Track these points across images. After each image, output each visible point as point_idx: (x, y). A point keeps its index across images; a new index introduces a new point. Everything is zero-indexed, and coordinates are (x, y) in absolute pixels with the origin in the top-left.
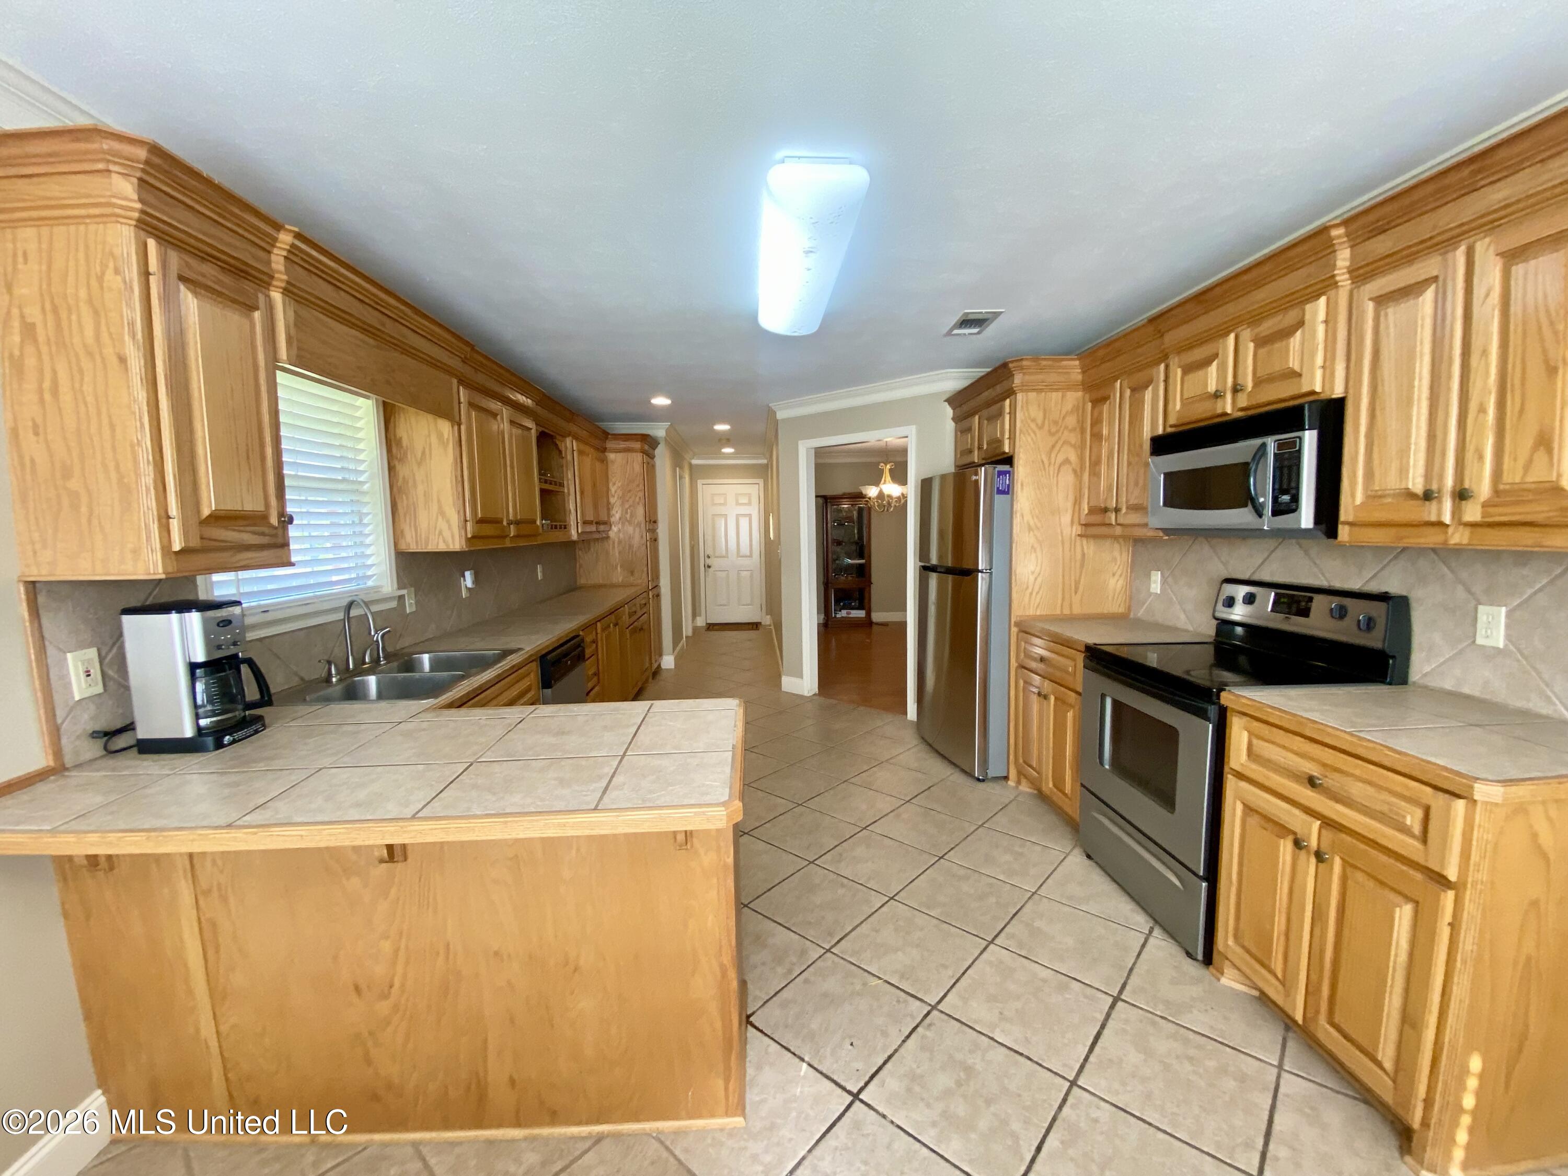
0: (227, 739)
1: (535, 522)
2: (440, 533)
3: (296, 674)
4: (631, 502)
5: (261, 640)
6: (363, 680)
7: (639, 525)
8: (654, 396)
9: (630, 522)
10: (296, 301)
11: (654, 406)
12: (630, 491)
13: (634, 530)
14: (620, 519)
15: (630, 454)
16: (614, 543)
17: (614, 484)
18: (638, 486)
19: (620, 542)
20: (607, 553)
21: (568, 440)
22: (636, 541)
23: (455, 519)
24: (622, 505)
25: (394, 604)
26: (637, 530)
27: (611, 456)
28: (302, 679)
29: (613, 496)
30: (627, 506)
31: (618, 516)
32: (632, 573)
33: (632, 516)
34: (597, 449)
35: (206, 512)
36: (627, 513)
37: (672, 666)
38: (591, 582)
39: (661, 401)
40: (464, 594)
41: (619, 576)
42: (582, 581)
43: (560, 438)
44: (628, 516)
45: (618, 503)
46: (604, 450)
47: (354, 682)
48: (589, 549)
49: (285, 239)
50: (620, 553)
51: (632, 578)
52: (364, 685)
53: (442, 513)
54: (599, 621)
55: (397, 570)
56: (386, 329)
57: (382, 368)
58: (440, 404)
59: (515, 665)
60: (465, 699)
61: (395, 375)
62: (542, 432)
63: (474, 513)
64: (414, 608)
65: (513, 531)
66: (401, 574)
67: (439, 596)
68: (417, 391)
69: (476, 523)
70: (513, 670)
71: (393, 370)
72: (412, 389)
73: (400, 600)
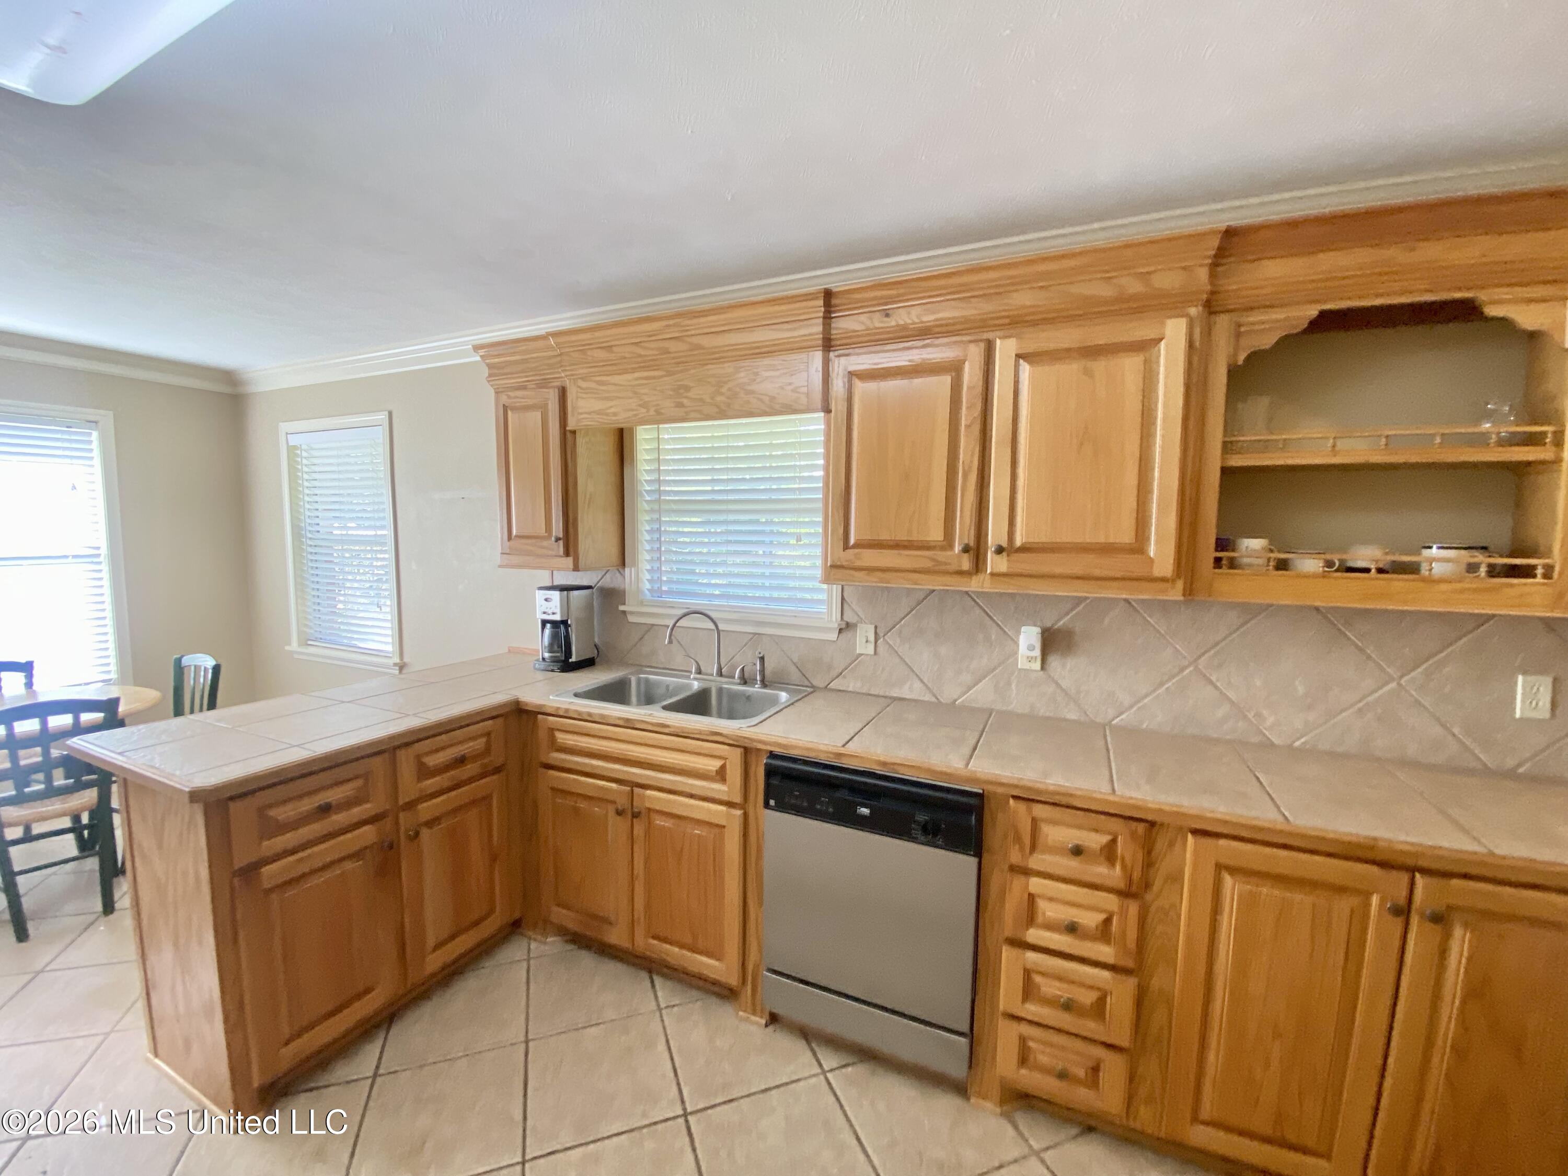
25: (831, 636)
35: (514, 533)
40: (1022, 664)
49: (552, 341)
54: (1196, 832)
55: (843, 599)
56: (669, 353)
57: (671, 393)
58: (773, 399)
59: (668, 726)
60: (561, 713)
61: (689, 394)
62: (1323, 314)
63: (841, 531)
64: (870, 649)
65: (994, 562)
66: (854, 606)
67: (943, 650)
68: (728, 398)
69: (846, 547)
70: (666, 730)
71: (688, 389)
72: (719, 399)
73: (843, 635)
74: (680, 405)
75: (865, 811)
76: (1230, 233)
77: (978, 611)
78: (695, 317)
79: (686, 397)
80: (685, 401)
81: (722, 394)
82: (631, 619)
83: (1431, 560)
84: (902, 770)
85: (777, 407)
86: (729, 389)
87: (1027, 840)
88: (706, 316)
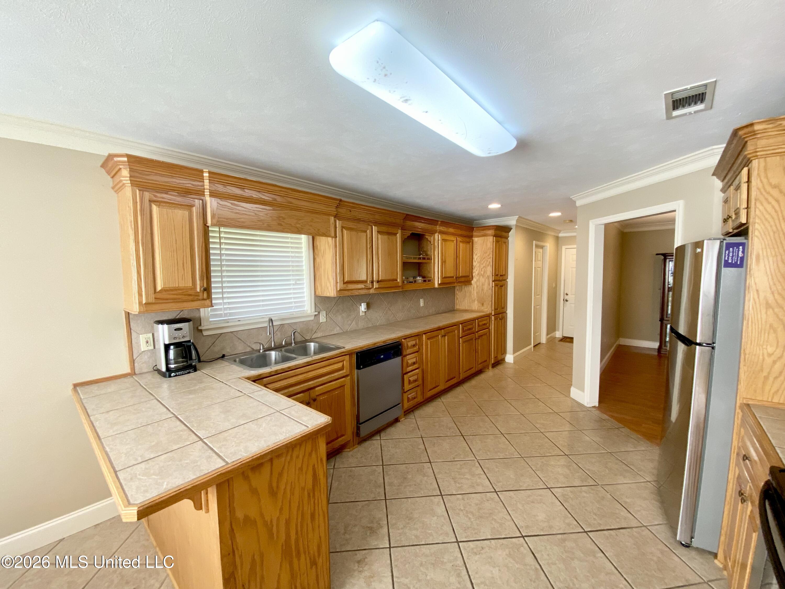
0: (173, 374)
1: (397, 280)
2: (328, 288)
3: (249, 346)
4: (484, 265)
5: (232, 332)
6: (270, 353)
7: (488, 277)
8: (490, 204)
9: (483, 276)
10: (220, 199)
11: (490, 209)
12: (484, 258)
13: (485, 280)
14: (478, 274)
15: (485, 237)
16: (474, 287)
17: (476, 255)
18: (489, 255)
19: (477, 286)
20: (470, 292)
21: (436, 235)
22: (486, 287)
23: (332, 282)
24: (480, 266)
25: (312, 318)
26: (487, 280)
27: (475, 239)
28: (253, 349)
29: (475, 262)
30: (482, 266)
31: (477, 272)
32: (483, 304)
33: (484, 272)
34: (465, 236)
35: (159, 288)
36: (482, 271)
37: (512, 362)
38: (462, 307)
39: (495, 206)
40: (361, 314)
41: (475, 306)
42: (457, 307)
43: (427, 234)
44: (482, 273)
45: (478, 265)
46: (471, 237)
47: (265, 354)
48: (462, 290)
49: (206, 175)
50: (477, 293)
51: (483, 308)
52: (270, 356)
53: (328, 278)
54: (424, 334)
55: (315, 304)
56: (277, 201)
57: (276, 218)
58: (319, 230)
59: (325, 357)
60: (273, 374)
61: (285, 221)
62: (412, 233)
63: (342, 278)
64: (325, 320)
65: (376, 286)
66: (319, 305)
67: (343, 315)
68: (302, 226)
69: (344, 283)
70: (324, 359)
71: (284, 219)
72: (298, 225)
73: (316, 317)
74: (280, 225)
75: (382, 356)
76: (407, 215)
77: (351, 301)
78: (295, 191)
79: (283, 222)
80: (282, 223)
81: (299, 224)
82: (205, 333)
83: (418, 280)
84: (387, 342)
85: (320, 233)
86: (302, 223)
87: (406, 348)
88: (300, 193)
